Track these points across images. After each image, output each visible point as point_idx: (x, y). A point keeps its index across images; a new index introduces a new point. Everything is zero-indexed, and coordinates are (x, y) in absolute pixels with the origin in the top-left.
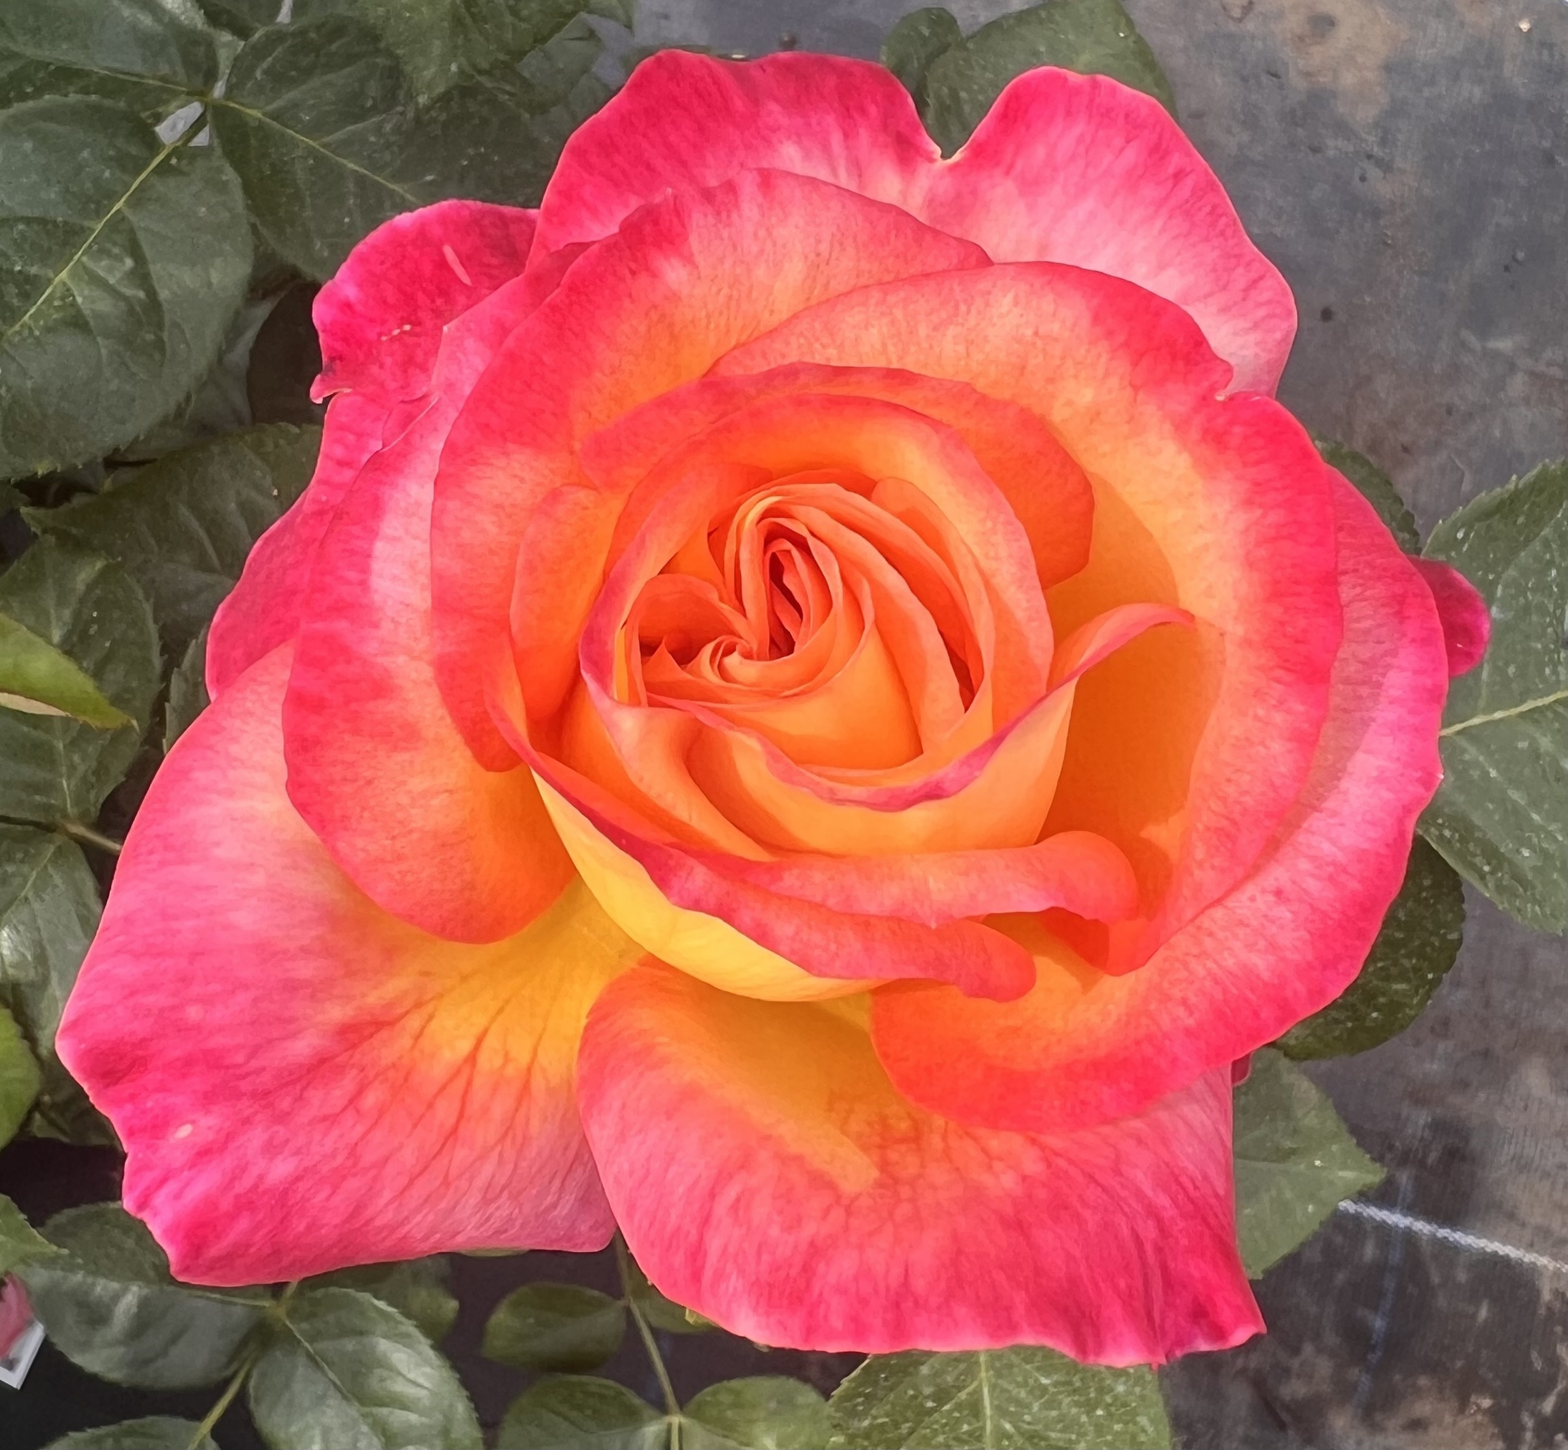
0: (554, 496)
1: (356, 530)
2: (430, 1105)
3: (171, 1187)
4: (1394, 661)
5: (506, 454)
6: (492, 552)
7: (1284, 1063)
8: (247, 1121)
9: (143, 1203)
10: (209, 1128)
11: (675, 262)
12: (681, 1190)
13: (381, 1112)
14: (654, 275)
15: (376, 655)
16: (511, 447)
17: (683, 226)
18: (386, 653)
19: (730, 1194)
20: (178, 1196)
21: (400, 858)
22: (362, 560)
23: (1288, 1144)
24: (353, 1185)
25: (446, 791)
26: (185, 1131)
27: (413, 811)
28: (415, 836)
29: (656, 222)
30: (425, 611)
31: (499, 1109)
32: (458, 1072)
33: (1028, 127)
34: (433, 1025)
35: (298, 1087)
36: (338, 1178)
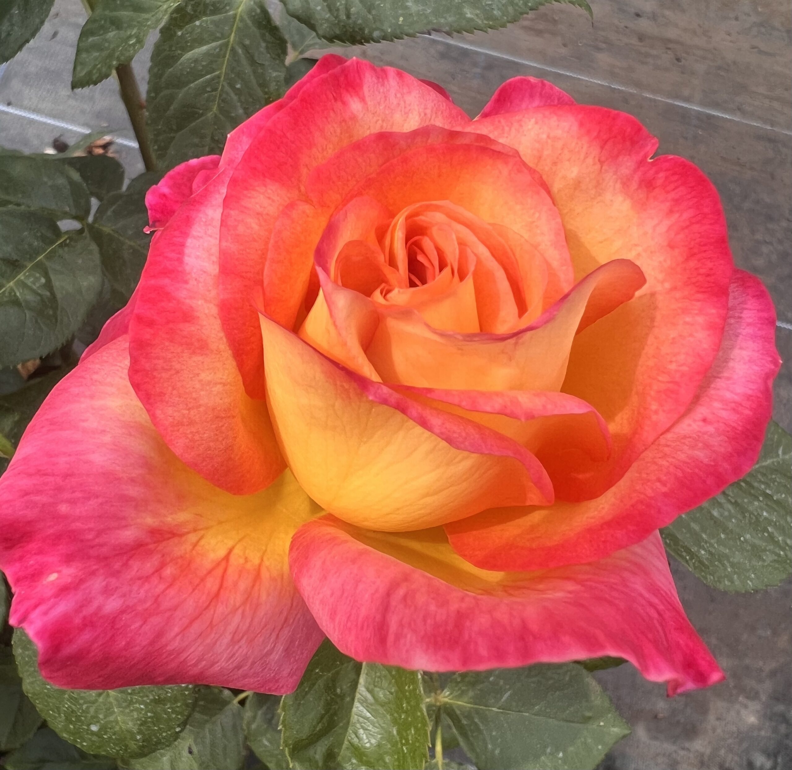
0: (291, 206)
1: (177, 233)
2: (203, 580)
3: (42, 608)
4: (745, 306)
5: (265, 186)
6: (254, 240)
7: (584, 672)
8: (93, 573)
9: (23, 619)
10: (69, 575)
11: (356, 99)
12: (366, 596)
13: (175, 579)
14: (344, 103)
15: (185, 299)
16: (268, 181)
17: (360, 79)
18: (191, 298)
19: (401, 592)
20: (46, 613)
21: (191, 423)
22: (180, 248)
23: (588, 714)
24: (156, 621)
25: (221, 383)
26: (53, 577)
27: (202, 393)
28: (201, 409)
29: (346, 76)
30: (215, 276)
31: (243, 585)
32: (218, 564)
33: (511, 103)
34: (202, 542)
35: (125, 558)
36: (146, 616)
